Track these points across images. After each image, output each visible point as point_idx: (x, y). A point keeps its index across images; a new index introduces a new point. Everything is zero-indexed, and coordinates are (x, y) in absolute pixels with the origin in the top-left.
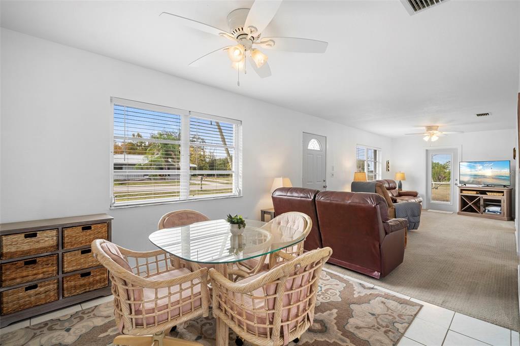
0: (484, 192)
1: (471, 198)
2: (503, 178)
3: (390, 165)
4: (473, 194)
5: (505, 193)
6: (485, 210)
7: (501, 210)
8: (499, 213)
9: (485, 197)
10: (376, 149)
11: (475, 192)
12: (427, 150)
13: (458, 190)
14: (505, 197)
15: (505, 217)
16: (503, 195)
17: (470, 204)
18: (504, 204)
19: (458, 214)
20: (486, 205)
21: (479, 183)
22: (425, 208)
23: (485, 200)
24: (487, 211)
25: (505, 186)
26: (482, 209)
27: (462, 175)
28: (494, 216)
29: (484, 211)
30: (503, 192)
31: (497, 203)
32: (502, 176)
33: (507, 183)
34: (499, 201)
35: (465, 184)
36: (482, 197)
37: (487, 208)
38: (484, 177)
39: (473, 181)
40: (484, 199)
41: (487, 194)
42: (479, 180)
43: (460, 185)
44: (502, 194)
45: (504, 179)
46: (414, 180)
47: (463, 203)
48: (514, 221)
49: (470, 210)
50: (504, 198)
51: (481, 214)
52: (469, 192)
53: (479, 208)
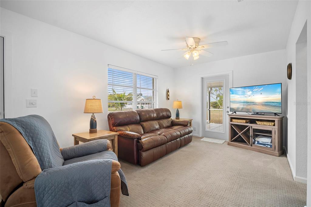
0: (253, 121)
1: (241, 127)
2: (273, 104)
3: (169, 93)
4: (242, 123)
5: (276, 123)
6: (255, 141)
7: (271, 143)
8: (269, 146)
9: (254, 126)
11: (244, 121)
12: (203, 78)
13: (228, 119)
14: (276, 127)
15: (277, 152)
16: (274, 125)
17: (240, 134)
18: (276, 136)
19: (228, 144)
20: (256, 136)
23: (255, 130)
24: (256, 143)
25: (275, 114)
26: (252, 140)
27: (231, 101)
28: (264, 150)
29: (254, 143)
30: (274, 121)
31: (267, 133)
33: (278, 110)
34: (270, 132)
35: (235, 112)
36: (252, 127)
37: (257, 139)
38: (253, 103)
39: (243, 109)
40: (253, 129)
41: (256, 123)
43: (230, 113)
44: (273, 123)
45: (274, 106)
47: (233, 133)
48: (286, 156)
49: (240, 140)
50: (275, 129)
51: (250, 146)
52: (239, 121)
53: (248, 137)
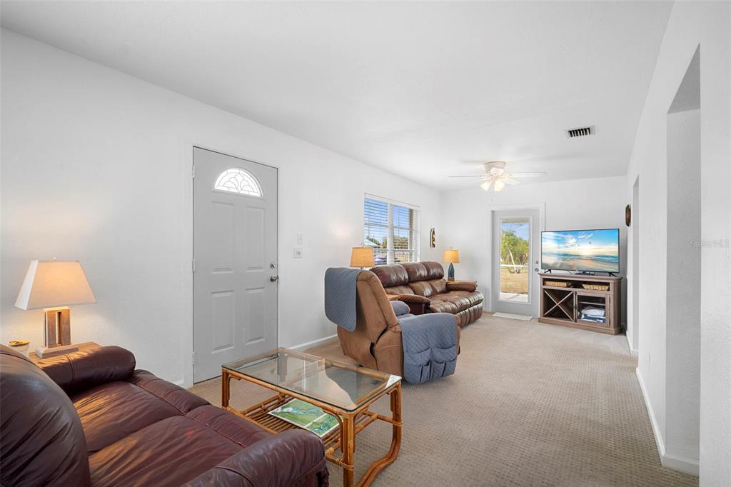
0: (578, 284)
1: (559, 294)
2: (607, 258)
3: (436, 237)
4: (561, 286)
5: (611, 286)
6: (581, 314)
7: (604, 316)
8: (602, 321)
9: (580, 292)
10: (411, 208)
11: (565, 284)
12: (493, 212)
13: (539, 281)
14: (611, 292)
15: (612, 329)
16: (609, 290)
17: (557, 304)
18: (610, 305)
19: (540, 321)
20: (582, 307)
21: (570, 269)
22: (490, 311)
23: (581, 298)
24: (583, 316)
25: (610, 273)
26: (576, 312)
27: (545, 254)
28: (593, 326)
29: (580, 317)
30: (608, 284)
31: (598, 302)
32: (607, 256)
33: (614, 268)
34: (603, 300)
35: (550, 270)
36: (576, 293)
37: (583, 311)
38: (578, 257)
39: (562, 265)
40: (579, 296)
41: (583, 288)
42: (571, 263)
43: (543, 271)
44: (607, 287)
45: (609, 262)
46: (473, 262)
47: (547, 303)
48: (625, 335)
49: (558, 314)
50: (609, 295)
51: (574, 322)
52: (556, 284)
53: (571, 310)
